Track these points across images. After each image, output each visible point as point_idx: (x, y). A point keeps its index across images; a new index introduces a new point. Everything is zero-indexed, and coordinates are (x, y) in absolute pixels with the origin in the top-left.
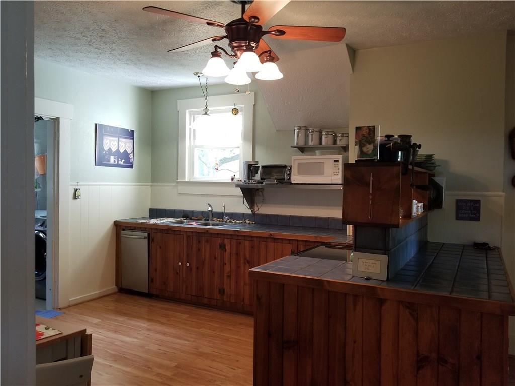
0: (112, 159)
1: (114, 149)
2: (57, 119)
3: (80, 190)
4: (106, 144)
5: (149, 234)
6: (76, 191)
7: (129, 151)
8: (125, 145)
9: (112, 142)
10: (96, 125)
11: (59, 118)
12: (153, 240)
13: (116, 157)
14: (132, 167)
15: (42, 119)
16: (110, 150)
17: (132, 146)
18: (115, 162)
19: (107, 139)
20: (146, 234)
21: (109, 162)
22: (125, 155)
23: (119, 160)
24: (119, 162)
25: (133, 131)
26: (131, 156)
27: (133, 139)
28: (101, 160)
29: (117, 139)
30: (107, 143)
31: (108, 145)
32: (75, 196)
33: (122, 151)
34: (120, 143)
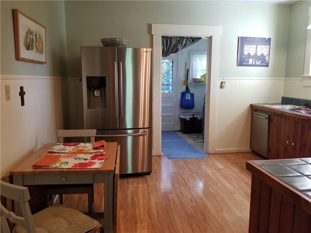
0: (251, 61)
1: (252, 54)
2: (211, 37)
3: (225, 82)
4: (246, 51)
5: (269, 116)
6: (222, 83)
7: (265, 54)
8: (263, 50)
9: (251, 49)
10: (239, 38)
11: (212, 36)
12: (272, 120)
13: (254, 59)
14: (267, 66)
15: (201, 38)
16: (249, 54)
17: (267, 50)
18: (253, 62)
19: (248, 48)
20: (267, 116)
21: (248, 63)
22: (262, 57)
23: (257, 61)
24: (257, 63)
25: (269, 39)
26: (267, 58)
27: (270, 45)
28: (242, 62)
29: (255, 46)
30: (247, 50)
31: (247, 51)
32: (221, 87)
33: (259, 54)
34: (258, 49)
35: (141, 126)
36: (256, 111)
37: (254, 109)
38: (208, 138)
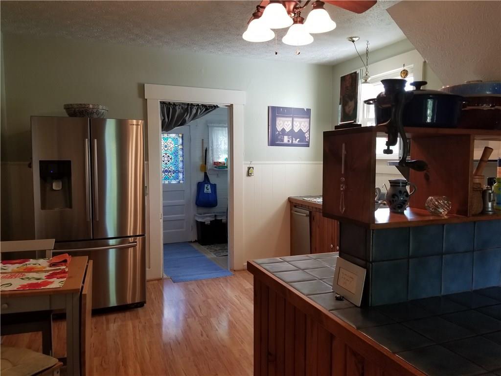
0: (286, 139)
1: (288, 130)
2: (232, 106)
3: (253, 168)
4: (279, 125)
5: (310, 212)
6: (249, 168)
7: (305, 130)
8: (301, 125)
9: (286, 123)
10: (269, 107)
11: (232, 105)
12: (314, 219)
13: (290, 136)
14: (308, 146)
15: (218, 107)
16: (283, 130)
17: (307, 125)
18: (289, 141)
19: (281, 122)
20: (308, 212)
21: (283, 142)
22: (301, 135)
23: (294, 139)
24: (294, 142)
25: (309, 110)
26: (307, 135)
27: (309, 118)
28: (275, 140)
29: (291, 119)
30: (281, 124)
31: (281, 125)
32: (249, 174)
33: (296, 130)
34: (294, 123)
35: (130, 234)
36: (295, 206)
37: (293, 204)
38: (233, 247)
